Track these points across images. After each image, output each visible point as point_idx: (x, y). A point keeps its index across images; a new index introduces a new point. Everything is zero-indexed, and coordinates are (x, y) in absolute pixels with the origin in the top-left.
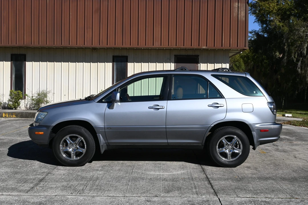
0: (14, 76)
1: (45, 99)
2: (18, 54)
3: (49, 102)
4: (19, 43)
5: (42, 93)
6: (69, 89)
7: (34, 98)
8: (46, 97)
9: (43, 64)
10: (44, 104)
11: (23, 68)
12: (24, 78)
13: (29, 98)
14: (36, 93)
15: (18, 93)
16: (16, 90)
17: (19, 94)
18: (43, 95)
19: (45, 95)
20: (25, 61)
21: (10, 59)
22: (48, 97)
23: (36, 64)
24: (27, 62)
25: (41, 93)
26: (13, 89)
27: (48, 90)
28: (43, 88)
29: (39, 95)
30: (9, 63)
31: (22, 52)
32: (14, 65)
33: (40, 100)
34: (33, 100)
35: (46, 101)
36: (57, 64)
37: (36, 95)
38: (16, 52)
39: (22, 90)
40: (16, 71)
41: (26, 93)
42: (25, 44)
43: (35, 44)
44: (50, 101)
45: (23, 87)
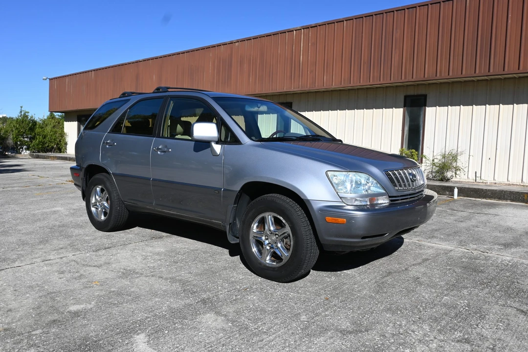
0: (406, 128)
1: (454, 164)
2: (416, 94)
3: (460, 170)
4: (417, 76)
5: (450, 154)
6: (496, 149)
7: (436, 161)
8: (456, 161)
9: (454, 110)
10: (451, 172)
11: (422, 116)
12: (421, 132)
13: (428, 162)
14: (440, 154)
15: (411, 153)
16: (409, 148)
17: (412, 155)
18: (451, 158)
19: (455, 158)
20: (425, 105)
21: (403, 104)
22: (458, 161)
23: (442, 110)
24: (427, 108)
25: (447, 154)
26: (405, 148)
27: (459, 150)
28: (451, 147)
29: (444, 157)
30: (401, 110)
31: (421, 91)
32: (408, 113)
33: (445, 165)
34: (434, 164)
35: (454, 168)
36: (479, 109)
37: (439, 157)
38: (411, 92)
39: (417, 150)
40: (411, 121)
41: (424, 154)
42: (426, 76)
43: (443, 75)
44: (463, 168)
45: (419, 144)
